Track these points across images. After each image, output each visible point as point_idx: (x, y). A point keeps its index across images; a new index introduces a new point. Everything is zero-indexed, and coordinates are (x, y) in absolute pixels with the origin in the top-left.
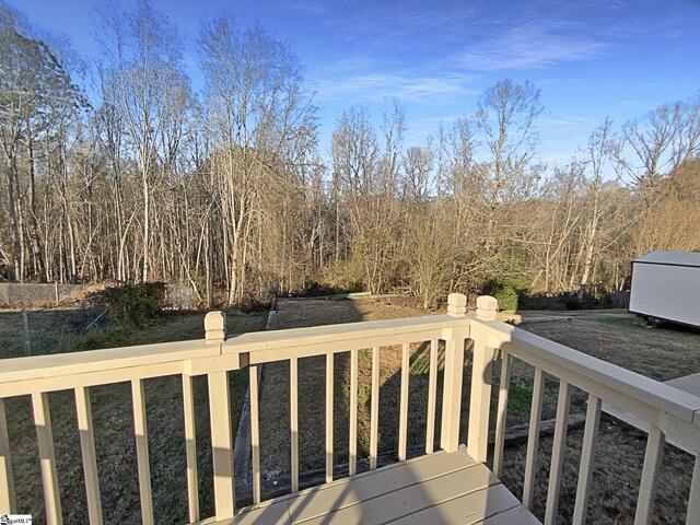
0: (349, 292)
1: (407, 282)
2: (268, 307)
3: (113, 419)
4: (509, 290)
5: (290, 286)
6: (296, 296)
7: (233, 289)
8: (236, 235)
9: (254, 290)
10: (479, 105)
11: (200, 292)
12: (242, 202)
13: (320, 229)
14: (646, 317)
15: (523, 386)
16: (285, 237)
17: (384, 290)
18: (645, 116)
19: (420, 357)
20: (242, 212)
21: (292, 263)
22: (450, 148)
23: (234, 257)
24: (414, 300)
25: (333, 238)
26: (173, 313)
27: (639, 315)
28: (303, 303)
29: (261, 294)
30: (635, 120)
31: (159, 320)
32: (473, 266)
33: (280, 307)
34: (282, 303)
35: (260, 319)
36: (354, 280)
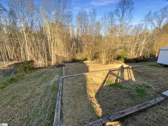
0: (83, 61)
1: (98, 57)
2: (62, 65)
3: (17, 104)
4: (122, 58)
5: (68, 59)
6: (69, 62)
7: (53, 61)
8: (52, 46)
9: (58, 61)
10: (117, 7)
11: (44, 62)
12: (53, 37)
13: (74, 44)
14: (161, 64)
15: (140, 88)
16: (65, 47)
17: (92, 60)
18: (160, 10)
19: (107, 79)
20: (53, 40)
21: (68, 54)
22: (107, 21)
23: (52, 52)
24: (100, 62)
25: (78, 47)
26: (37, 68)
27: (159, 64)
28: (72, 64)
29: (60, 62)
30: (157, 11)
31: (33, 71)
32: (116, 53)
33: (66, 66)
34: (66, 64)
35: (61, 69)
36: (85, 58)
